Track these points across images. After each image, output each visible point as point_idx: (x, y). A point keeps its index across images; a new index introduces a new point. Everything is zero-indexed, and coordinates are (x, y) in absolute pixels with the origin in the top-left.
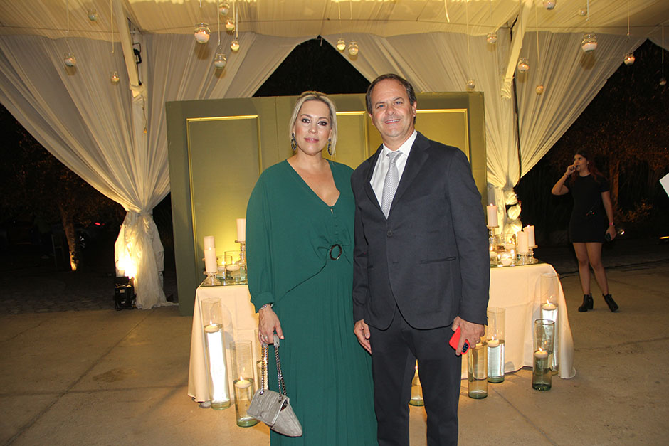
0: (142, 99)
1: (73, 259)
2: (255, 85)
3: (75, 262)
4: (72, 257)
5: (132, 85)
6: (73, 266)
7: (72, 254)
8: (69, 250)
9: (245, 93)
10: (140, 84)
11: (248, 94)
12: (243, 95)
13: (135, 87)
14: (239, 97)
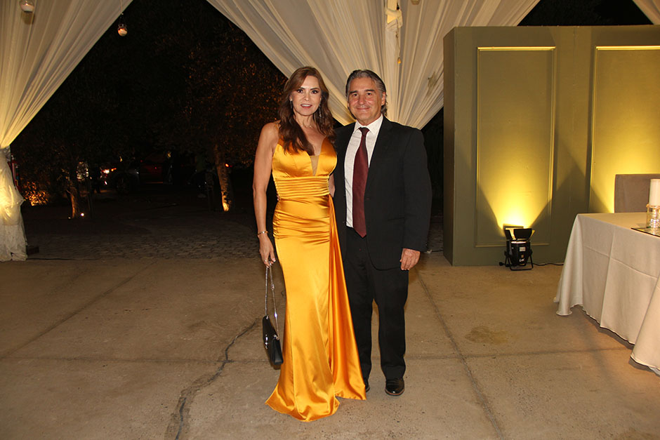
0: (396, 26)
1: (225, 199)
2: (521, 13)
3: (227, 203)
4: (224, 197)
5: (390, 10)
6: (225, 206)
7: (224, 194)
8: (220, 190)
9: (510, 21)
10: (398, 8)
11: (513, 22)
12: (508, 24)
13: (392, 11)
14: (503, 25)
